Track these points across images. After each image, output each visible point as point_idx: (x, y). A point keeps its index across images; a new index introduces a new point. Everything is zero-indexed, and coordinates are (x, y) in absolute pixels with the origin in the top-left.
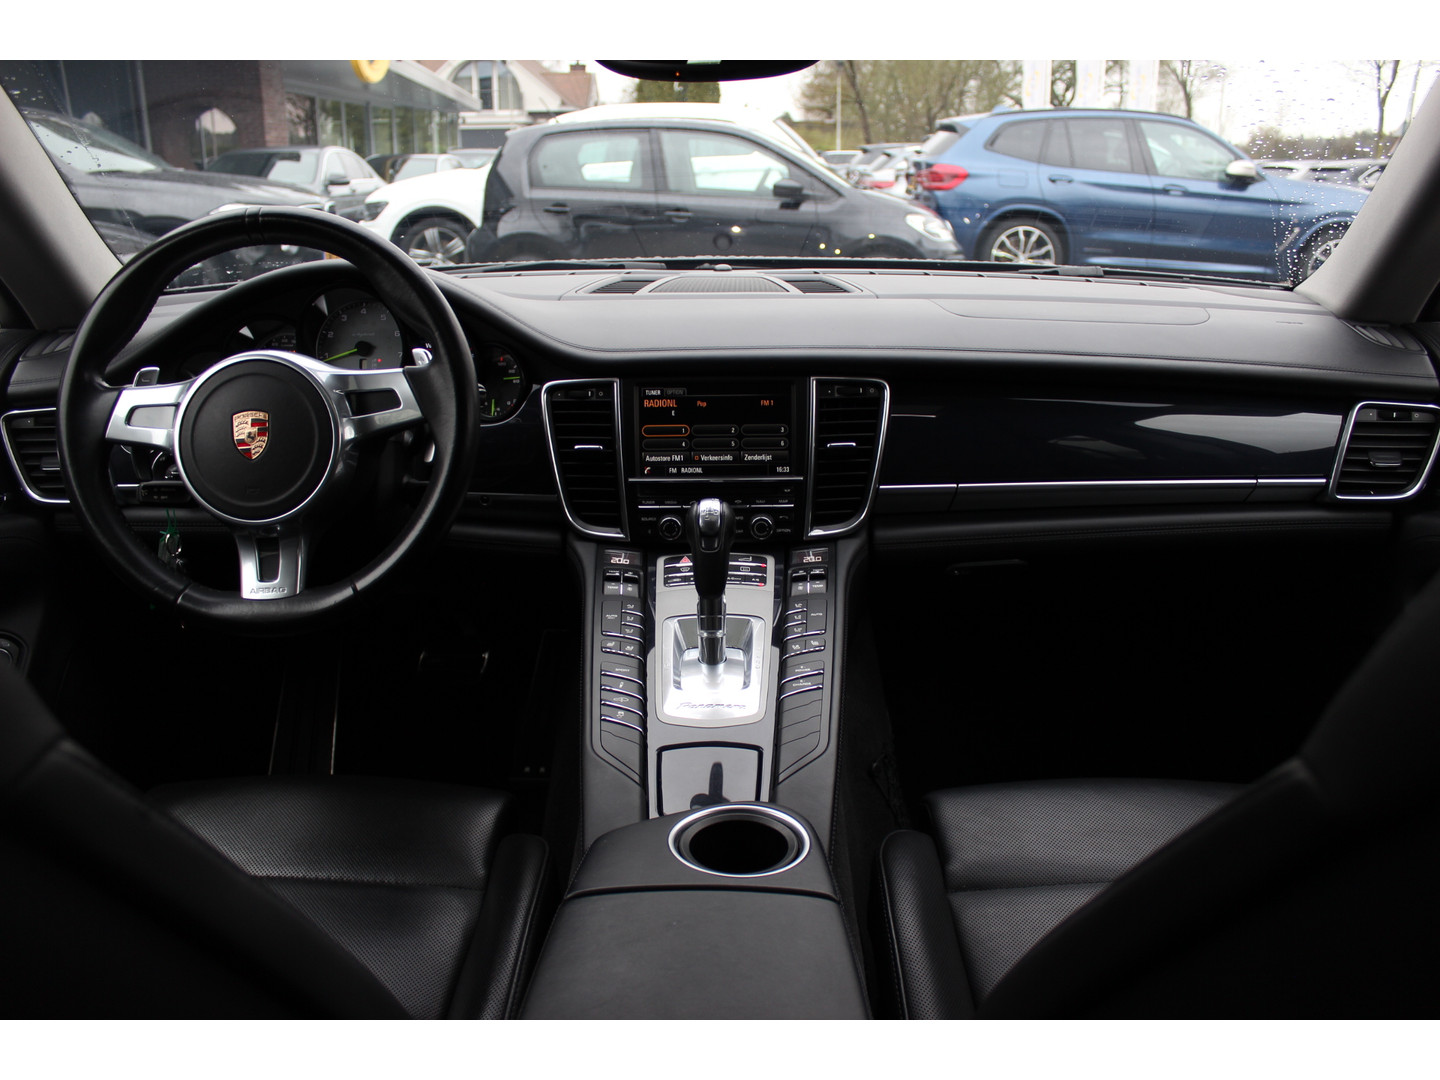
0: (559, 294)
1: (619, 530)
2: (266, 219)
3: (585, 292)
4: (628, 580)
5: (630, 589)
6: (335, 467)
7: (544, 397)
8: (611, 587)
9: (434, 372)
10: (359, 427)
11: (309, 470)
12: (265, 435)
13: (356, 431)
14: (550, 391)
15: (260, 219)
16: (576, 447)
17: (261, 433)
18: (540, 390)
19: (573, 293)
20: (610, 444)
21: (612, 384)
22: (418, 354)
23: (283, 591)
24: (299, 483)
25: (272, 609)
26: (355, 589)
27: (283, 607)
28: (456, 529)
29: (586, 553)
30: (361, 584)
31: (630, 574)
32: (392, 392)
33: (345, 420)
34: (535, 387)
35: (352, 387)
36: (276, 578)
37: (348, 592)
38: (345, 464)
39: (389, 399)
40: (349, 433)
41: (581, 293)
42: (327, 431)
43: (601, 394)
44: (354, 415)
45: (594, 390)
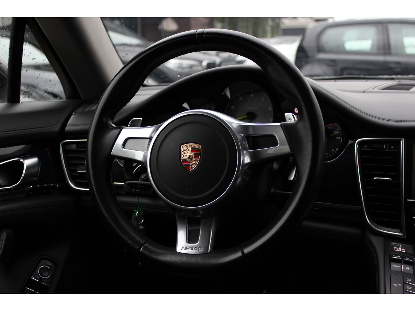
0: (363, 89)
1: (399, 230)
2: (207, 36)
3: (378, 89)
4: (406, 263)
5: (408, 268)
6: (236, 179)
7: (356, 147)
8: (395, 266)
9: (300, 126)
10: (253, 156)
11: (222, 179)
12: (198, 158)
13: (251, 158)
14: (360, 144)
15: (204, 36)
16: (375, 178)
17: (196, 156)
18: (354, 144)
19: (371, 90)
20: (396, 177)
21: (400, 141)
22: (288, 116)
23: (201, 250)
24: (215, 187)
25: (193, 260)
26: (243, 253)
27: (200, 259)
28: (306, 223)
29: (378, 243)
30: (247, 250)
31: (407, 259)
32: (274, 137)
33: (245, 152)
34: (350, 142)
35: (251, 132)
36: (197, 242)
37: (239, 254)
38: (243, 179)
39: (272, 141)
40: (247, 160)
41: (375, 90)
42: (234, 157)
43: (392, 147)
44: (250, 149)
45: (388, 144)
